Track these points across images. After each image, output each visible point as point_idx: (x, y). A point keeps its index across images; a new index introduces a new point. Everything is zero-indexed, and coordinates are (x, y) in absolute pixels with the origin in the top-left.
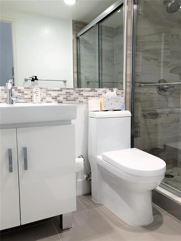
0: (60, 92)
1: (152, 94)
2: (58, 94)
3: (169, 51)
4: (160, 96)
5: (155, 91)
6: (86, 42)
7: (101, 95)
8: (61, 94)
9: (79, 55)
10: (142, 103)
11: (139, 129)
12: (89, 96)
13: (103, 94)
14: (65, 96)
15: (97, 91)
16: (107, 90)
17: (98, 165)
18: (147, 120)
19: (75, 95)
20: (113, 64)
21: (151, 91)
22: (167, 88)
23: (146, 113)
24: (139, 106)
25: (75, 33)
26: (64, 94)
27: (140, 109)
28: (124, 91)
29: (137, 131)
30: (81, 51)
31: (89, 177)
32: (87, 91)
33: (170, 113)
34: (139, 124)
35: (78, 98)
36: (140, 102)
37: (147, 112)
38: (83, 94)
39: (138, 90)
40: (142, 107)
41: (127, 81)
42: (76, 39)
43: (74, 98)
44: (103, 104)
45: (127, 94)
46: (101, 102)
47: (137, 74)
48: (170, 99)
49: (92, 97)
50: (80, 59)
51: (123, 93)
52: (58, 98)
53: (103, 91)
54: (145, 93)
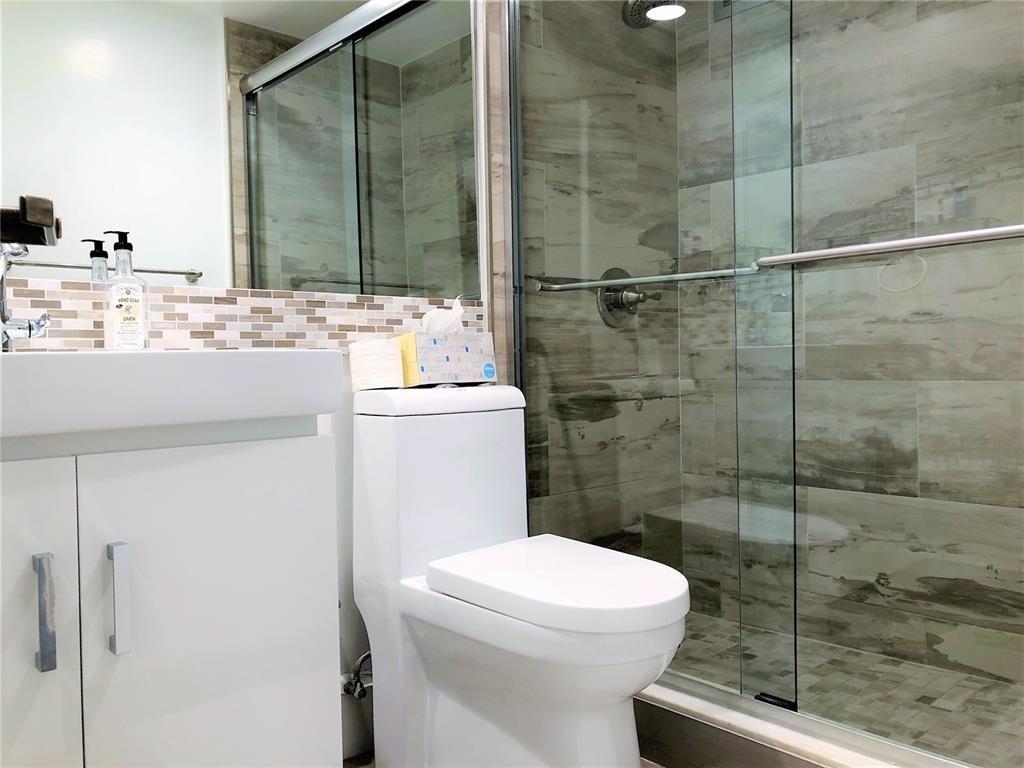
0: (226, 309)
1: (583, 322)
2: (218, 317)
3: (633, 165)
4: (613, 331)
5: (590, 309)
6: (285, 115)
7: (399, 322)
8: (233, 318)
9: (258, 166)
10: (551, 359)
11: (544, 463)
12: (352, 328)
13: (408, 321)
14: (248, 327)
15: (381, 307)
16: (422, 303)
18: (571, 424)
19: (294, 322)
20: (400, 212)
21: (579, 314)
22: (638, 301)
23: (565, 397)
24: (543, 370)
25: (236, 74)
26: (244, 318)
27: (545, 381)
28: (485, 310)
29: (535, 469)
30: (265, 152)
31: (358, 681)
32: (340, 305)
33: (649, 396)
34: (545, 444)
35: (303, 336)
36: (545, 354)
37: (571, 395)
38: (323, 319)
39: (535, 309)
40: (552, 375)
41: (496, 270)
42: (240, 100)
43: (288, 335)
44: (412, 357)
45: (496, 323)
46: (402, 351)
47: (531, 243)
48: (646, 343)
49: (363, 329)
50: (259, 182)
51: (480, 317)
52: (219, 335)
53: (406, 307)
54: (558, 322)
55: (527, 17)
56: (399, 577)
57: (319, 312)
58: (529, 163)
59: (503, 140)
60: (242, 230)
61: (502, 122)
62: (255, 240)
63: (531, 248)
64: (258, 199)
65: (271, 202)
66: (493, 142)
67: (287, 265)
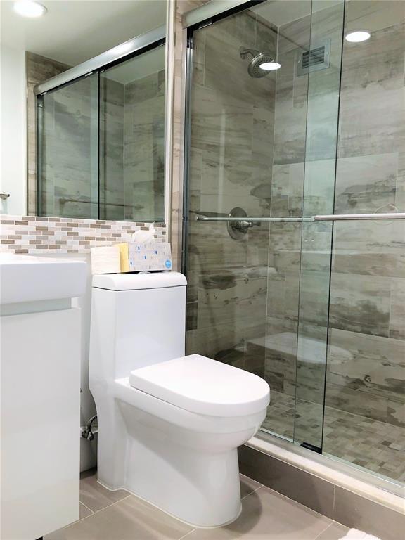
0: (23, 228)
1: (219, 236)
2: (17, 232)
3: (250, 152)
4: (235, 242)
5: (224, 230)
6: (59, 109)
7: (119, 235)
8: (26, 233)
9: (43, 136)
10: (202, 256)
11: (195, 312)
12: (92, 239)
13: (125, 235)
14: (34, 238)
15: (109, 227)
16: (132, 225)
17: (117, 400)
18: (211, 291)
19: (60, 235)
20: (121, 165)
21: (217, 232)
22: (249, 226)
23: (208, 276)
24: (197, 262)
25: (31, 83)
26: (32, 233)
27: (198, 268)
28: (167, 229)
29: (191, 315)
30: (47, 128)
31: (90, 431)
32: (87, 226)
33: (251, 276)
34: (196, 302)
35: (65, 243)
36: (198, 253)
37: (211, 276)
38: (77, 234)
39: (193, 229)
40: (201, 265)
41: (173, 208)
42: (33, 98)
43: (57, 242)
44: (126, 256)
45: (173, 236)
46: (120, 253)
47: (193, 193)
48: (251, 248)
49: (98, 239)
50: (44, 145)
51: (164, 233)
52: (17, 242)
53: (123, 227)
54: (206, 236)
55: (197, 68)
56: (114, 378)
57: (75, 230)
58: (194, 149)
59: (180, 137)
60: (33, 171)
61: (180, 127)
62: (40, 178)
63: (193, 196)
64: (42, 154)
65: (49, 156)
66: (174, 137)
67: (58, 192)
